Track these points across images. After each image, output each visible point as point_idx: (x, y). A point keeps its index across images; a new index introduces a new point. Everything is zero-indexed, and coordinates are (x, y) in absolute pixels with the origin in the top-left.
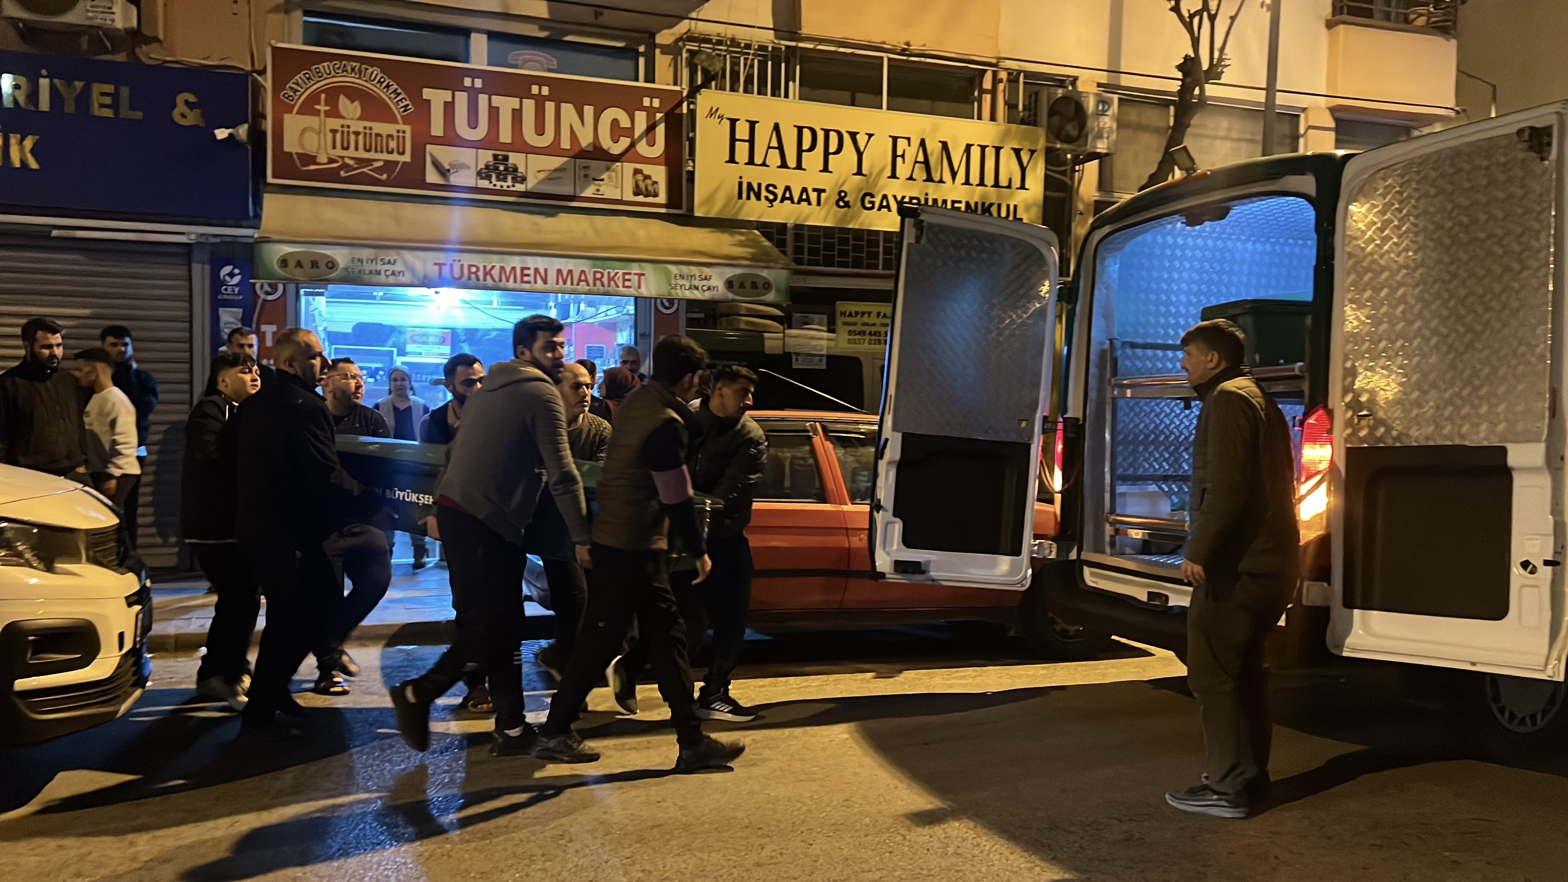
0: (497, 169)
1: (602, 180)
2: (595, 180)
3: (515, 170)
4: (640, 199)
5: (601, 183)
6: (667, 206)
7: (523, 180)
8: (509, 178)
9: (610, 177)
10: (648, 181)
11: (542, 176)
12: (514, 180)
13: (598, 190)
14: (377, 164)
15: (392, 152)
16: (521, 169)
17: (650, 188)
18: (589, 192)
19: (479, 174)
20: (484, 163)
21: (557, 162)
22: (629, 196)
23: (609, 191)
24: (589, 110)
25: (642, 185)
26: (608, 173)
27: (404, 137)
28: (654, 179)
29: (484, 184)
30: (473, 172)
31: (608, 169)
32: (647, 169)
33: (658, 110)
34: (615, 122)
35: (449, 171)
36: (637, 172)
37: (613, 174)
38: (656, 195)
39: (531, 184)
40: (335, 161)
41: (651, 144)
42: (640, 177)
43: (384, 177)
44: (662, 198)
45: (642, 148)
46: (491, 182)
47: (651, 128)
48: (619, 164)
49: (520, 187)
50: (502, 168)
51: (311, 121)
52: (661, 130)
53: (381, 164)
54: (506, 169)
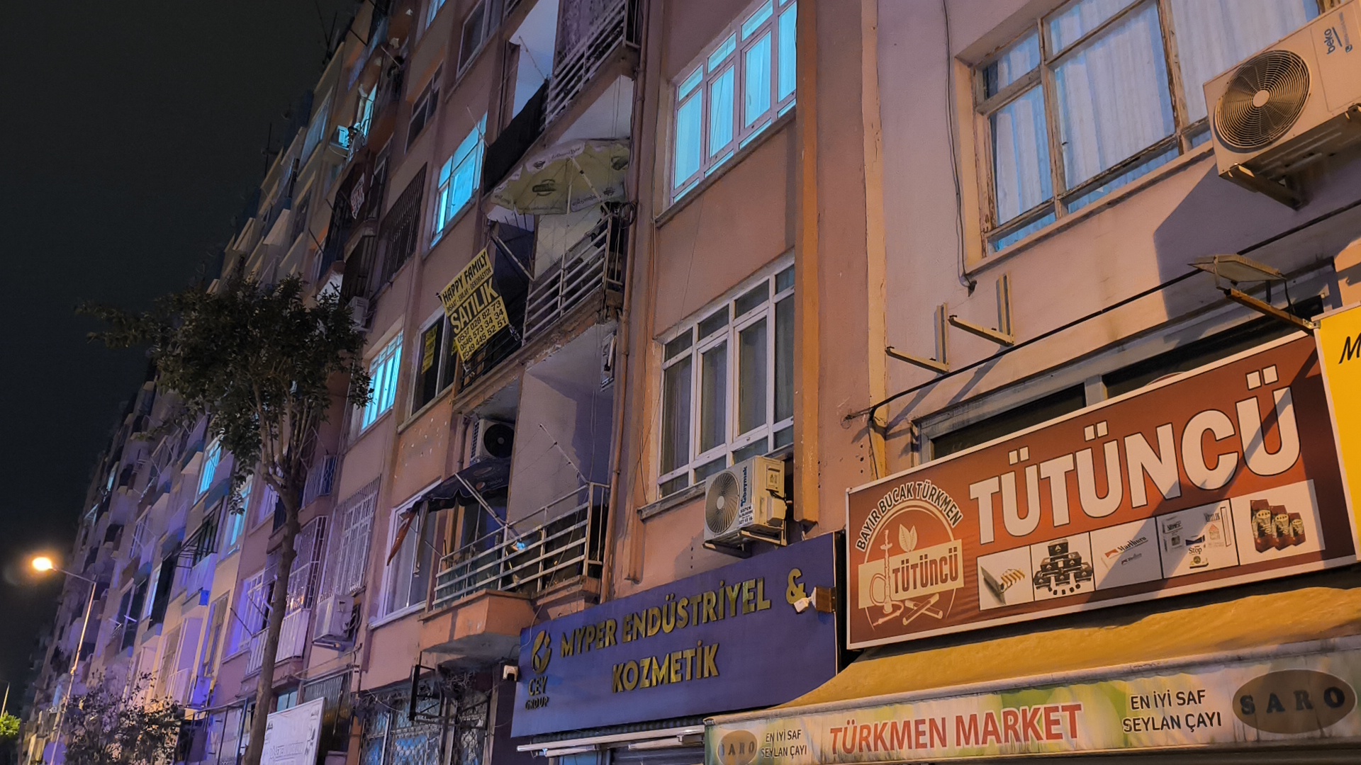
0: (1055, 566)
1: (1200, 540)
2: (1189, 543)
3: (1078, 561)
4: (1272, 554)
5: (1201, 545)
6: (1324, 555)
7: (1090, 572)
8: (1072, 575)
9: (1213, 530)
10: (1280, 518)
11: (1113, 559)
12: (1078, 577)
13: (1197, 559)
14: (933, 600)
15: (944, 581)
16: (1085, 559)
17: (1287, 530)
18: (1183, 567)
19: (1035, 580)
20: (1040, 564)
21: (1129, 531)
22: (1251, 555)
23: (1215, 554)
24: (1165, 434)
25: (1271, 529)
26: (1209, 525)
27: (956, 555)
28: (1290, 510)
29: (1043, 594)
30: (1028, 580)
31: (1208, 518)
32: (1274, 496)
33: (1275, 386)
34: (1208, 434)
35: (1002, 585)
36: (1256, 507)
37: (1218, 524)
38: (1299, 539)
39: (1101, 577)
40: (899, 608)
41: (1274, 448)
42: (1264, 515)
43: (940, 616)
44: (1313, 542)
45: (1261, 462)
46: (1050, 590)
47: (1269, 421)
48: (1225, 503)
49: (1087, 587)
50: (1061, 564)
51: (878, 565)
52: (1287, 419)
53: (936, 598)
54: (1066, 564)
